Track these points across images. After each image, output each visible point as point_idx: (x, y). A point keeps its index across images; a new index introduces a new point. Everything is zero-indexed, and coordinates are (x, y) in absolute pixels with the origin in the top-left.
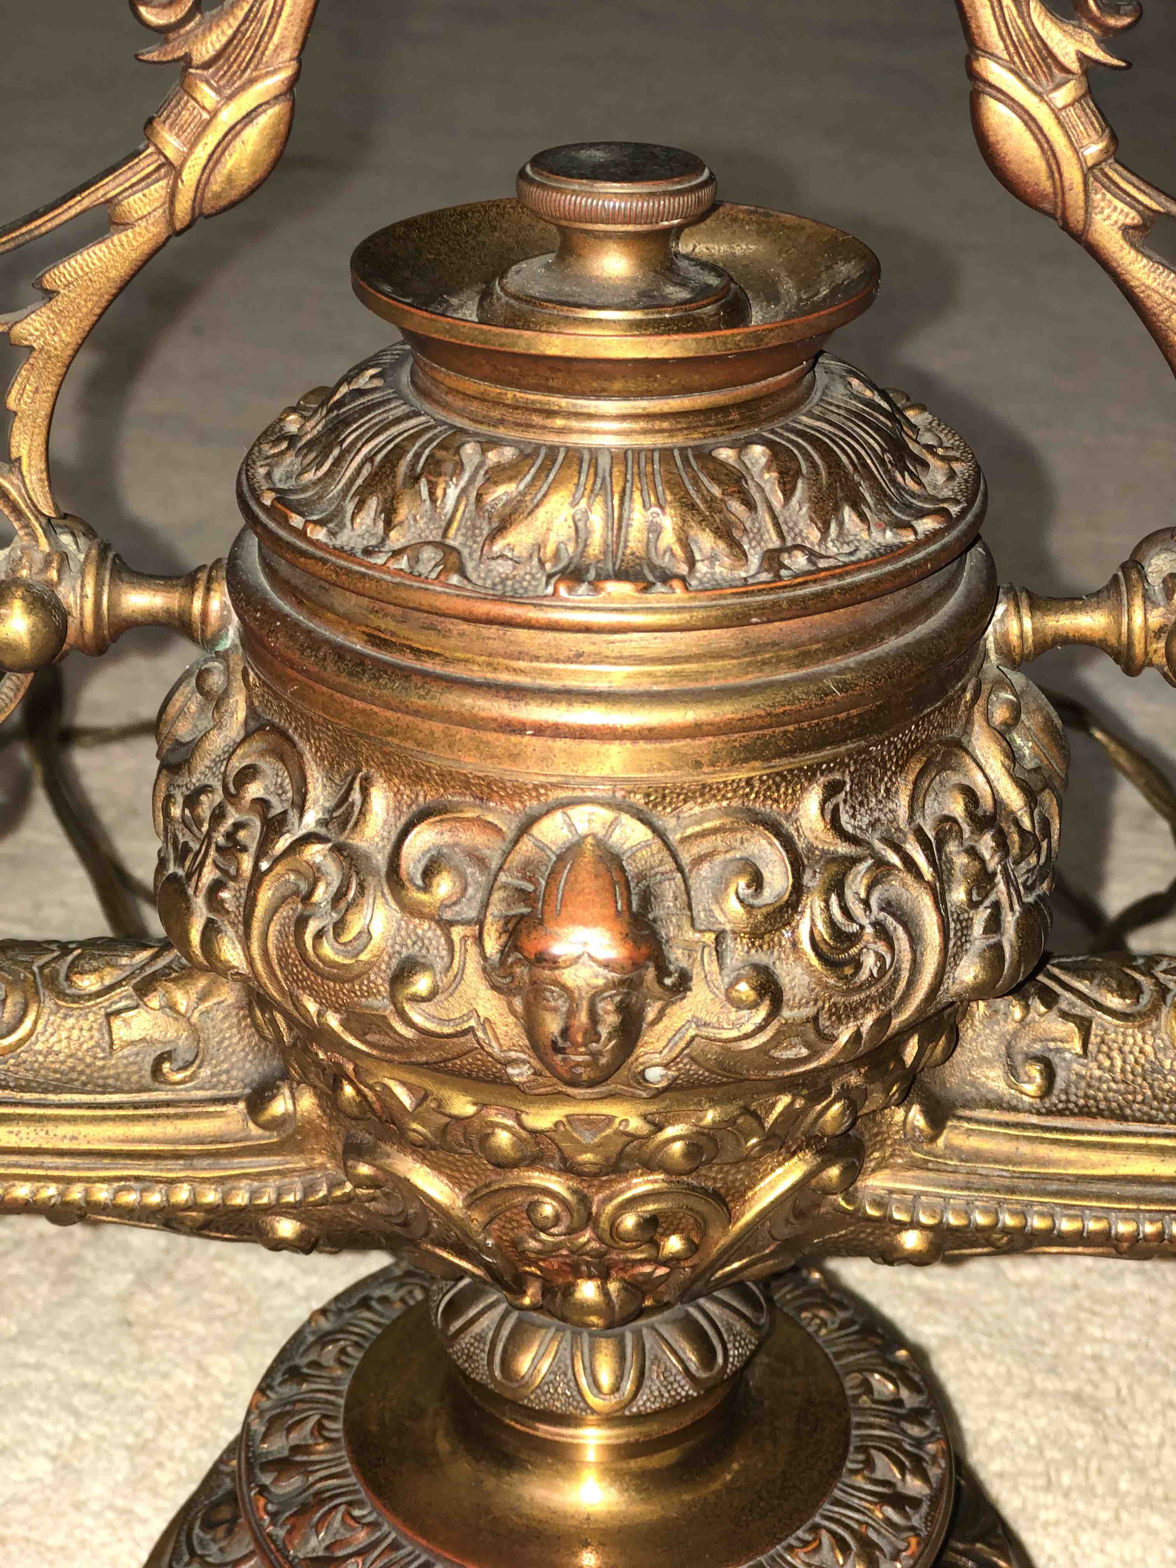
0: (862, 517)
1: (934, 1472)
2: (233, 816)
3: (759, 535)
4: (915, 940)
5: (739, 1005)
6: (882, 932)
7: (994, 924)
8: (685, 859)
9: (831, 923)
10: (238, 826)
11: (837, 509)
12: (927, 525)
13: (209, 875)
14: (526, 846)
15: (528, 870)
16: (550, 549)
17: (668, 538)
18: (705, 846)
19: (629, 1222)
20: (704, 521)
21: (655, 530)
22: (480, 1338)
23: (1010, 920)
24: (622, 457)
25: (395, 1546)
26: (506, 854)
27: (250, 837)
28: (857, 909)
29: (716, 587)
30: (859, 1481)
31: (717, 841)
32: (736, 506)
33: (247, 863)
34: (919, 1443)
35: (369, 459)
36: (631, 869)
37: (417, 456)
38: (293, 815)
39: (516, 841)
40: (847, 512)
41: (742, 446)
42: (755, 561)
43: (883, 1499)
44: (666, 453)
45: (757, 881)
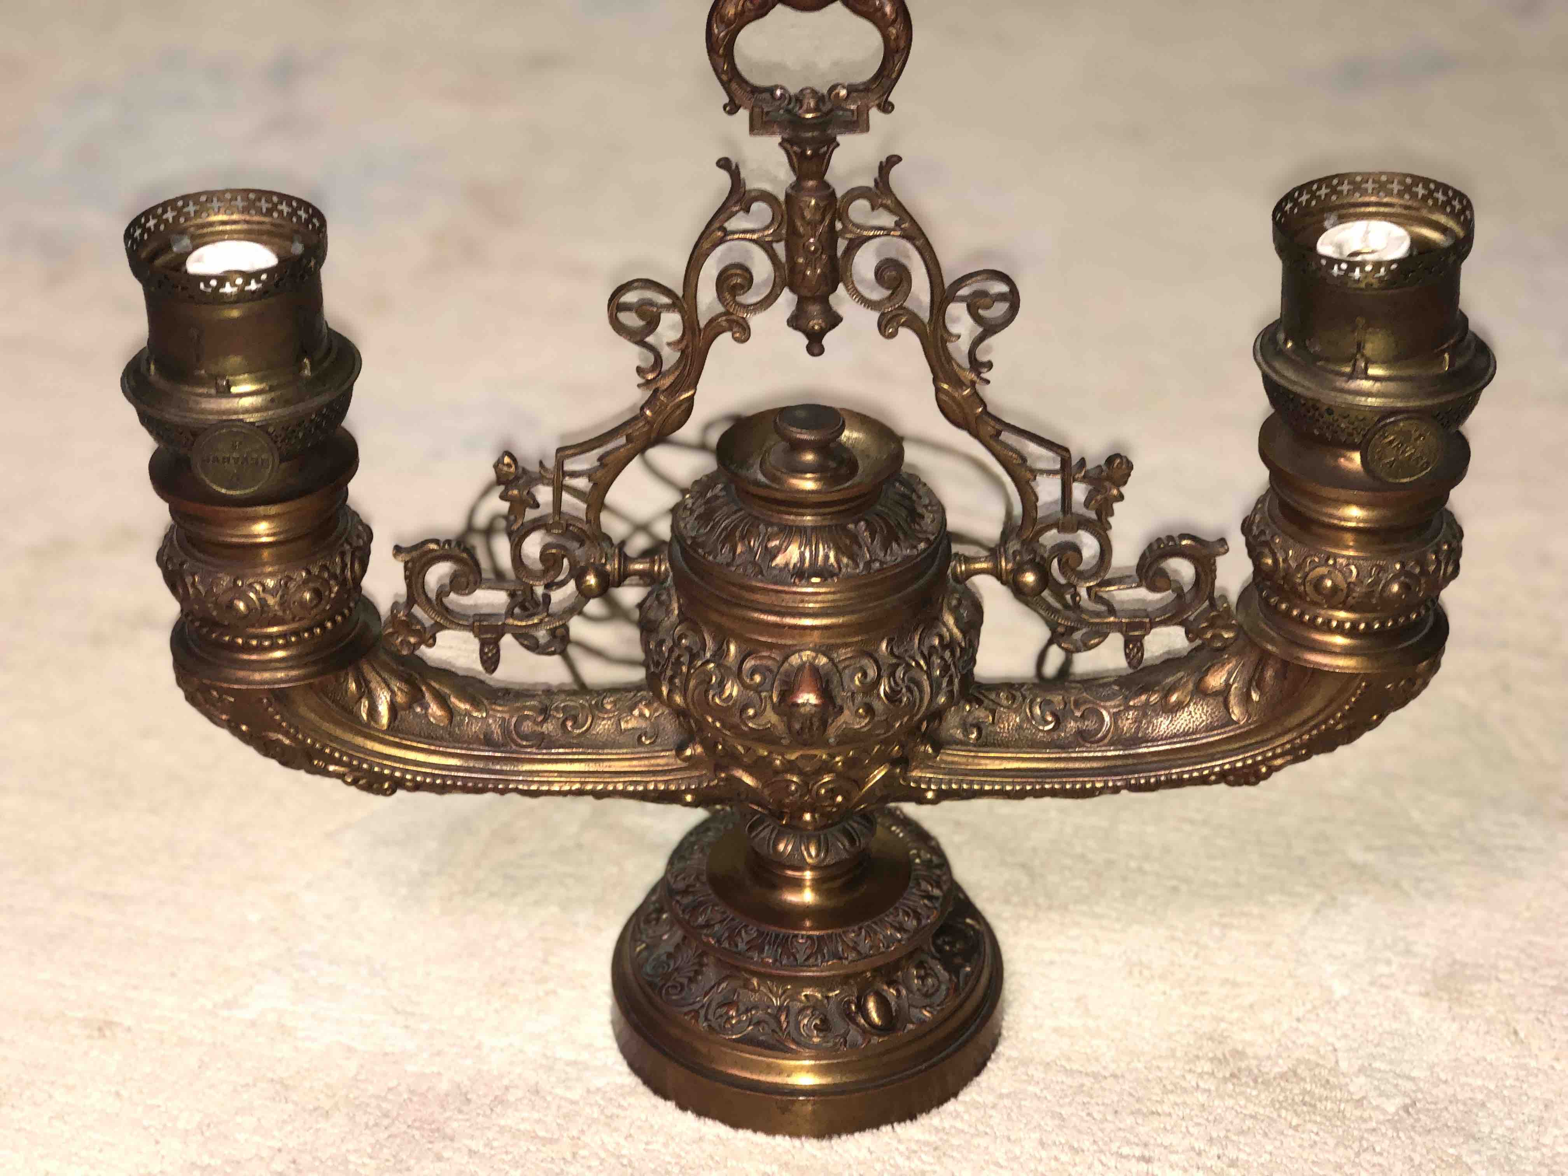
0: (899, 545)
1: (945, 887)
2: (676, 653)
3: (863, 556)
4: (921, 691)
5: (860, 716)
6: (909, 690)
7: (951, 682)
8: (841, 666)
9: (890, 687)
10: (679, 656)
11: (890, 544)
12: (922, 545)
13: (669, 673)
14: (786, 665)
15: (787, 674)
16: (791, 566)
17: (832, 559)
18: (847, 663)
19: (823, 791)
20: (844, 554)
21: (827, 557)
22: (764, 838)
23: (956, 681)
24: (814, 529)
25: (733, 919)
26: (779, 668)
27: (685, 659)
28: (900, 682)
29: (849, 577)
30: (914, 891)
31: (852, 661)
32: (855, 548)
33: (684, 669)
34: (939, 876)
35: (725, 528)
36: (822, 672)
37: (743, 529)
38: (702, 653)
39: (783, 663)
40: (895, 546)
41: (856, 523)
42: (861, 566)
43: (924, 897)
44: (830, 526)
45: (865, 675)
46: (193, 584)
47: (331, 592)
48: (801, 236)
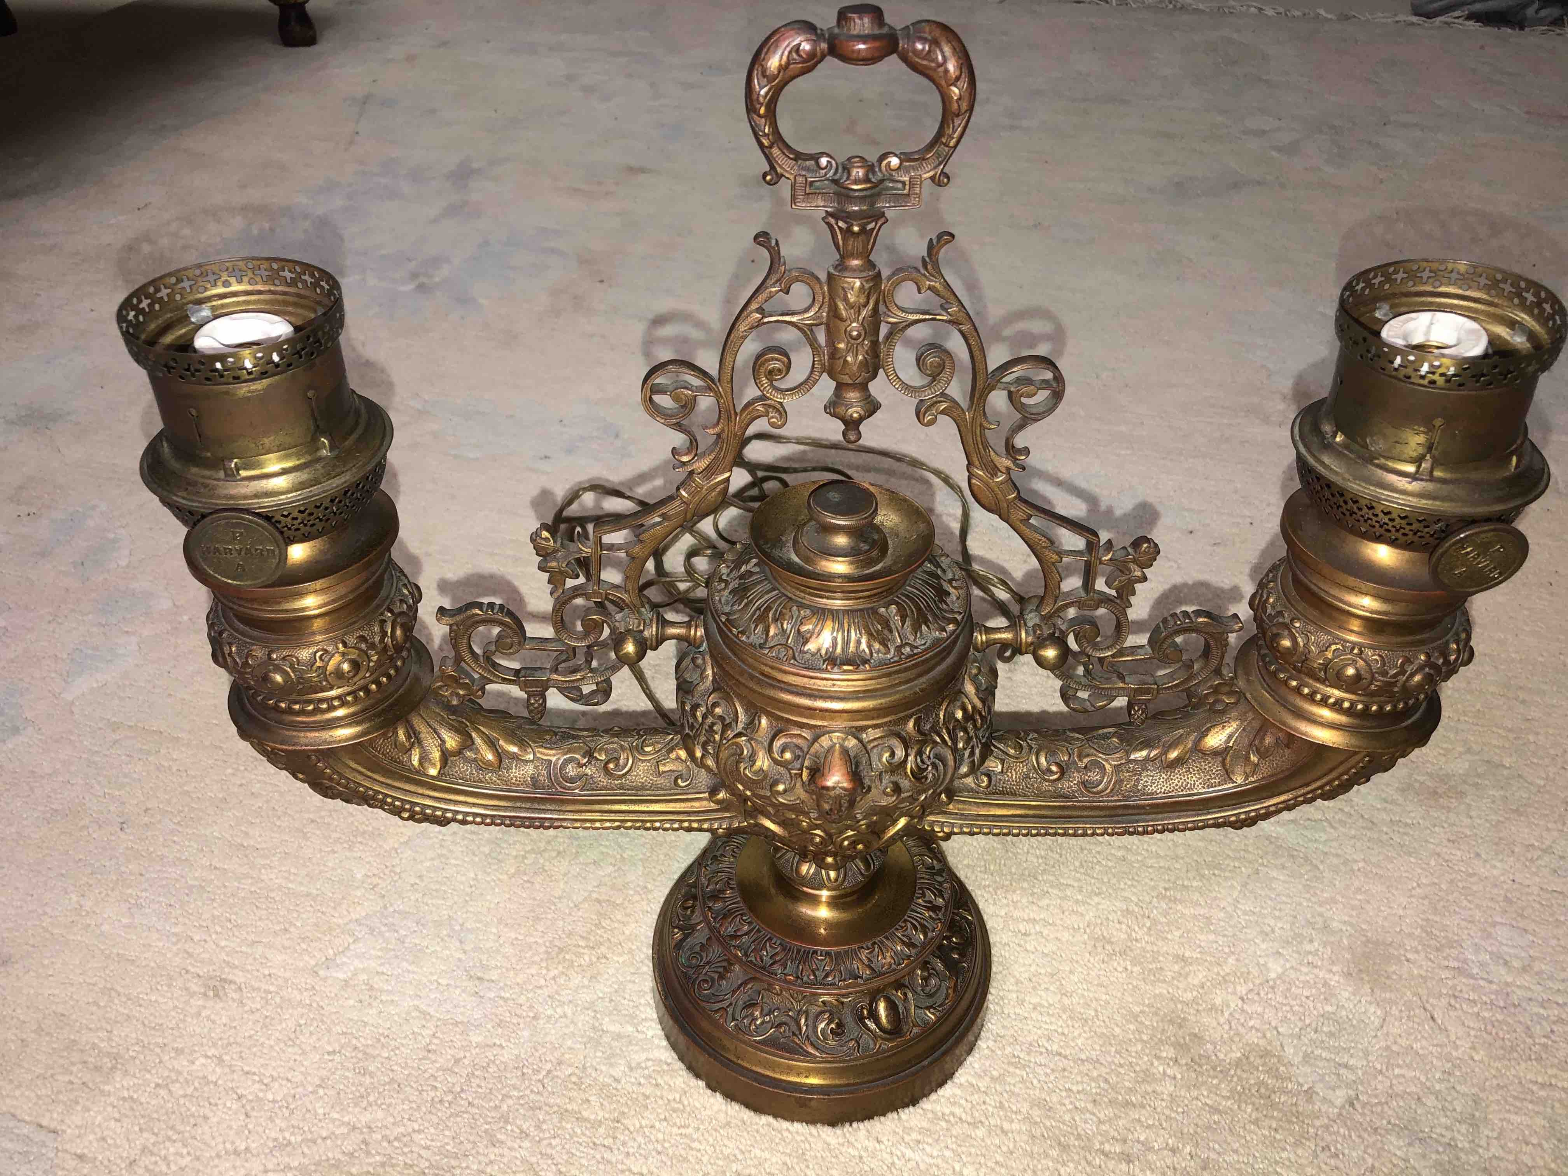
0: (928, 627)
1: (946, 896)
2: (710, 720)
3: (894, 640)
4: (945, 766)
5: (887, 795)
6: (935, 766)
7: (972, 754)
8: (869, 747)
9: (917, 766)
10: (713, 724)
11: (920, 627)
12: (951, 627)
13: (703, 739)
14: (816, 745)
15: (816, 755)
16: (823, 652)
17: (864, 646)
18: (876, 743)
19: (846, 843)
20: (875, 639)
21: (859, 642)
22: (787, 861)
23: (977, 751)
24: (848, 612)
26: (809, 747)
27: (718, 728)
28: (926, 760)
29: (881, 664)
30: (920, 901)
31: (880, 742)
32: (886, 632)
33: (717, 737)
34: (941, 884)
35: (759, 608)
36: (852, 754)
37: (776, 610)
38: (734, 724)
39: (813, 744)
40: (924, 628)
41: (887, 607)
42: (892, 651)
43: (928, 909)
44: (862, 610)
45: (893, 754)
46: (230, 654)
47: (370, 661)
48: (842, 320)
